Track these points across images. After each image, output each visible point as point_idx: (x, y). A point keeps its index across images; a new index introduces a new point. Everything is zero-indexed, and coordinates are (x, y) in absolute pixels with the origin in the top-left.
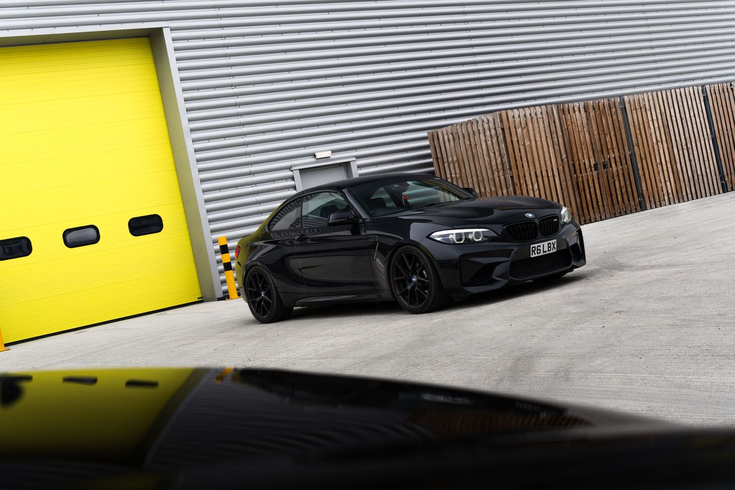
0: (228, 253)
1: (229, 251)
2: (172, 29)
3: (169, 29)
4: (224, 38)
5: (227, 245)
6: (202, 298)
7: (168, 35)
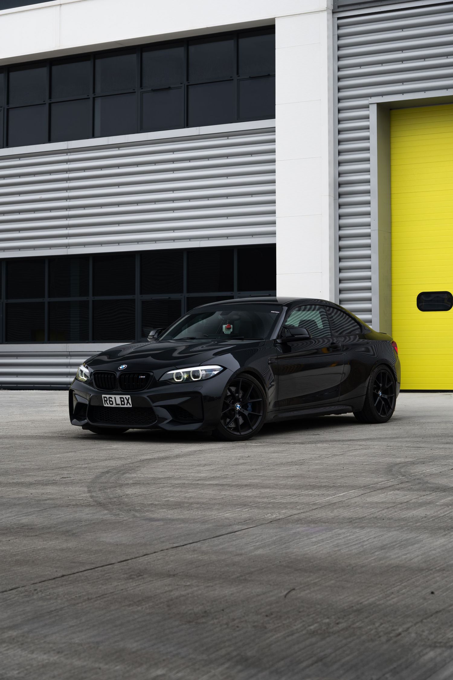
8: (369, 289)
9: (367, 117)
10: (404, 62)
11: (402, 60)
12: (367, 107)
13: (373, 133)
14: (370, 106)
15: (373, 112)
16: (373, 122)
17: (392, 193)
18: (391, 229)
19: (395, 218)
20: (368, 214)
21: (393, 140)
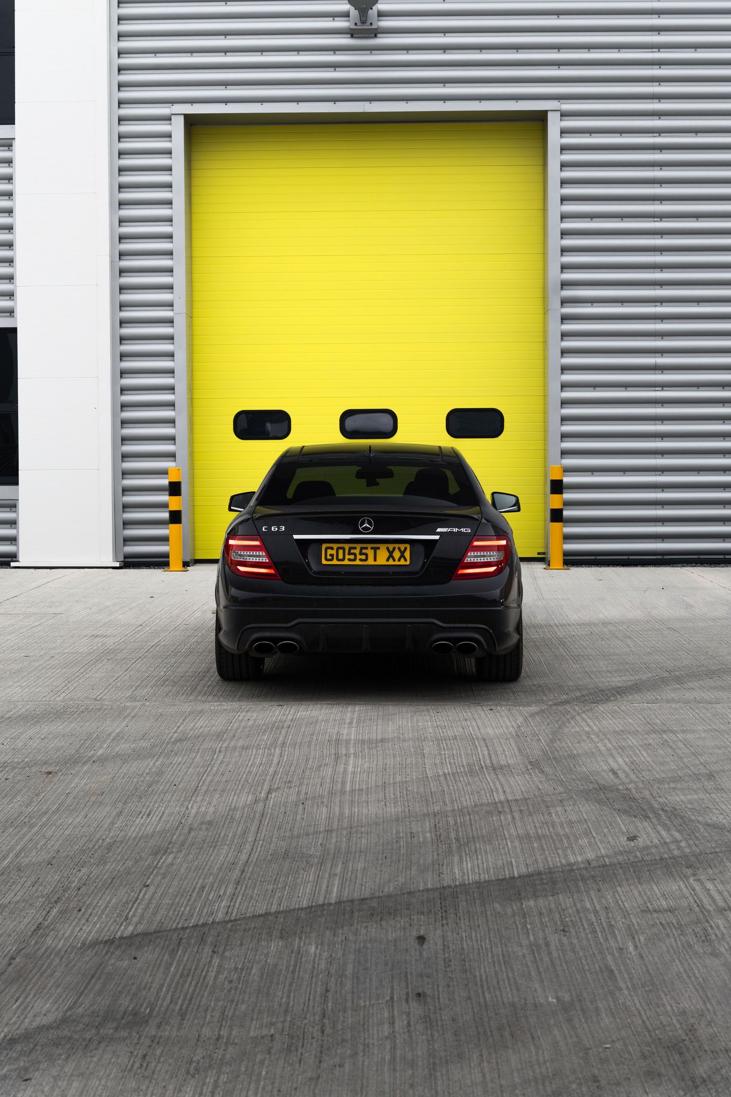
0: (561, 493)
1: (564, 491)
2: (564, 115)
3: (559, 114)
4: (657, 135)
5: (562, 481)
6: (544, 553)
7: (554, 124)
8: (171, 405)
9: (168, 136)
10: (228, 54)
11: (225, 51)
12: (168, 119)
13: (178, 161)
14: (173, 117)
15: (178, 128)
16: (178, 142)
17: (194, 255)
18: (192, 313)
19: (196, 297)
20: (170, 287)
21: (194, 173)
